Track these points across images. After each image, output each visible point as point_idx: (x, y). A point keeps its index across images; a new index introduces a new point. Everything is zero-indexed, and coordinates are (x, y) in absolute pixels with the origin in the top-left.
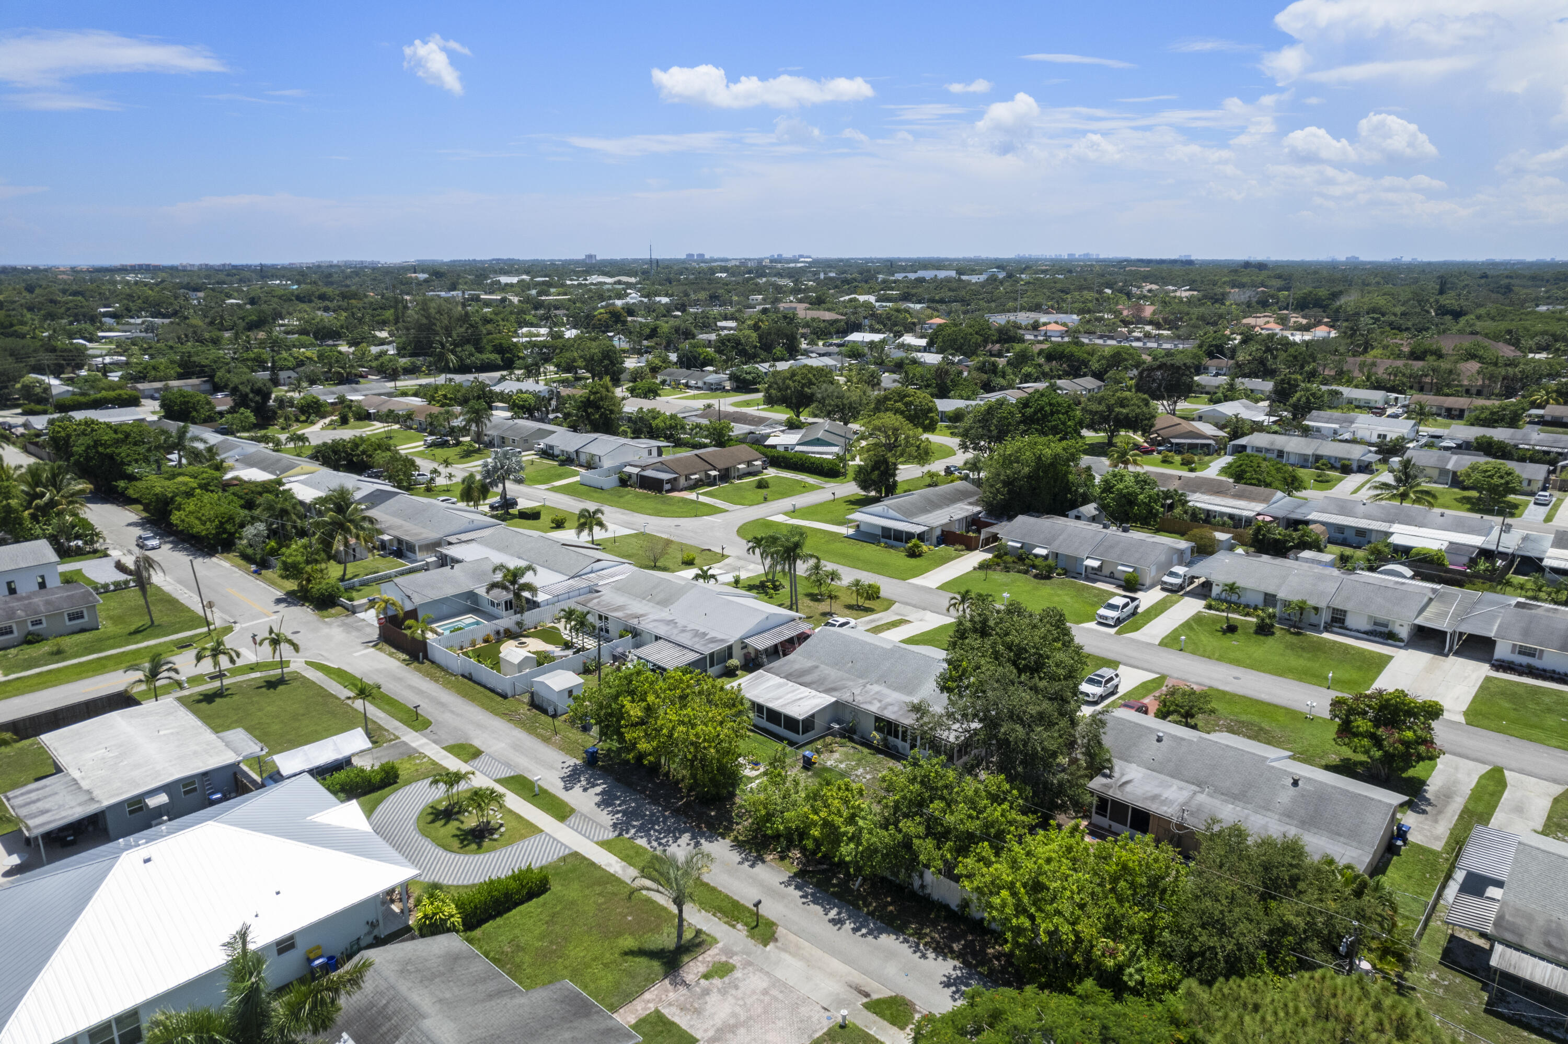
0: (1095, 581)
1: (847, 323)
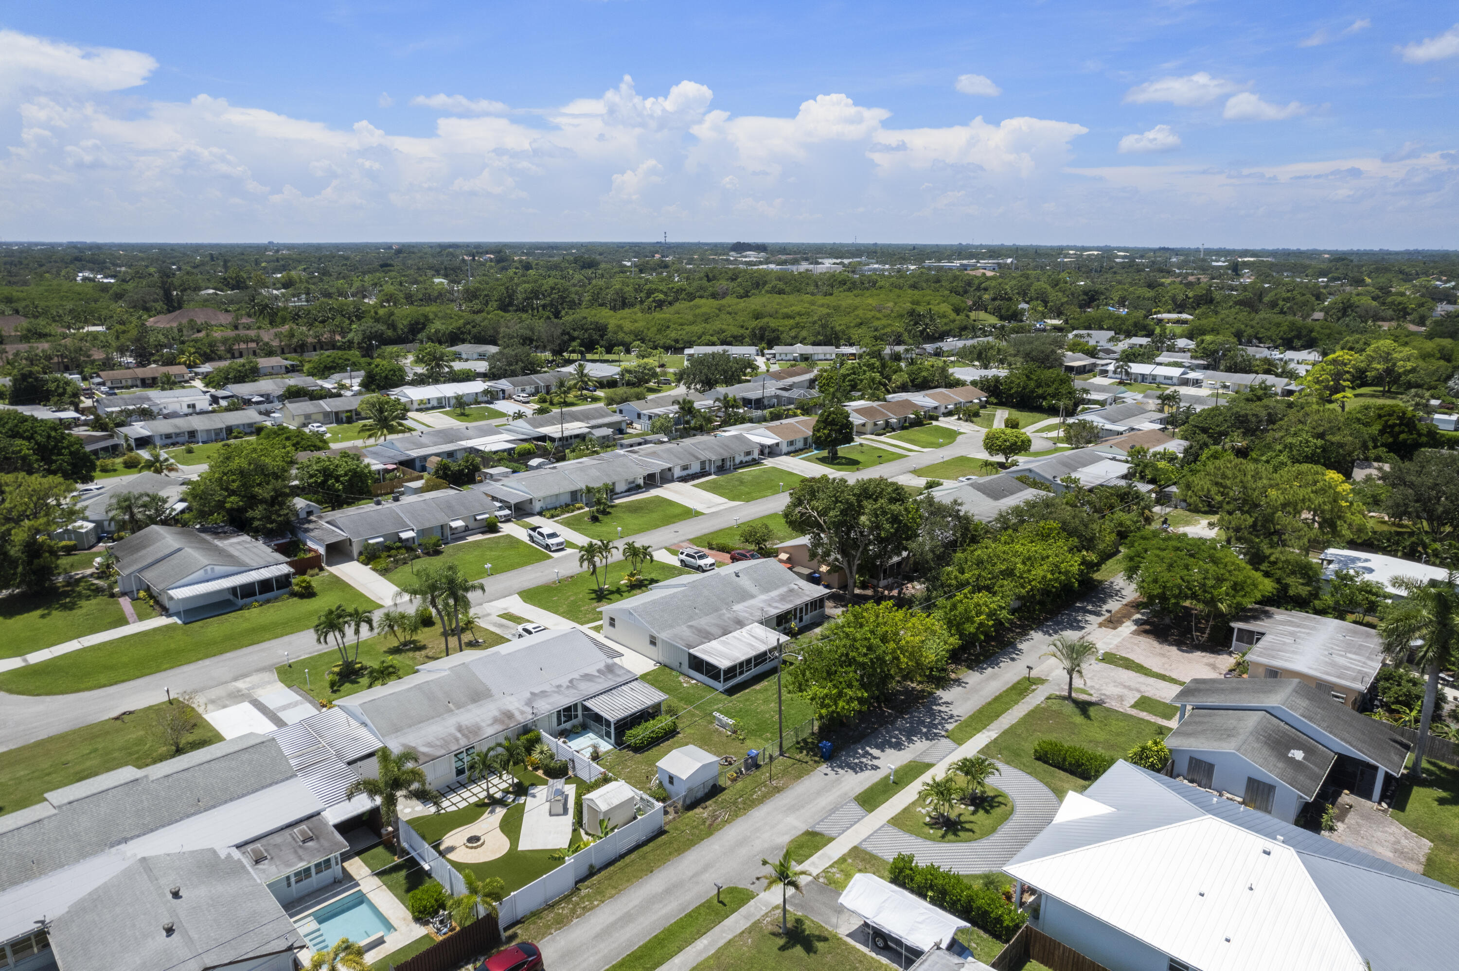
0: (464, 538)
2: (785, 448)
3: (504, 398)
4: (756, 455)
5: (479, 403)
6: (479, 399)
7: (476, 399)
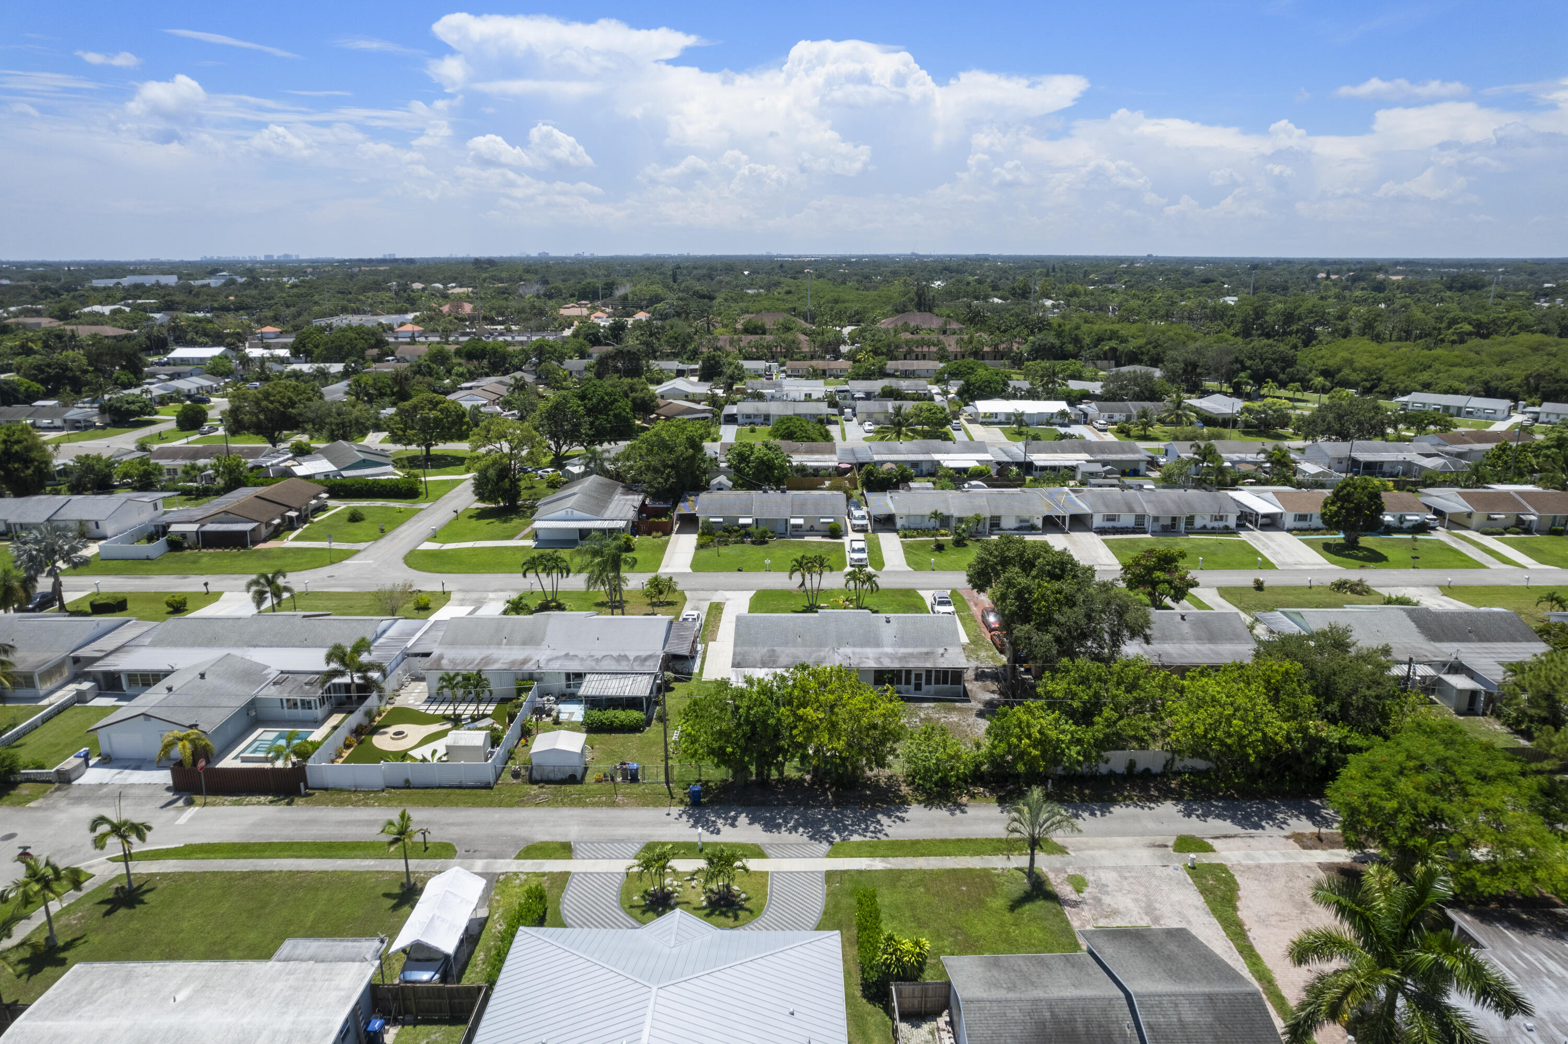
0: (802, 537)
1: (149, 338)
2: (1289, 521)
3: (1085, 423)
4: (1232, 522)
5: (1052, 424)
6: (1054, 420)
7: (1049, 420)
